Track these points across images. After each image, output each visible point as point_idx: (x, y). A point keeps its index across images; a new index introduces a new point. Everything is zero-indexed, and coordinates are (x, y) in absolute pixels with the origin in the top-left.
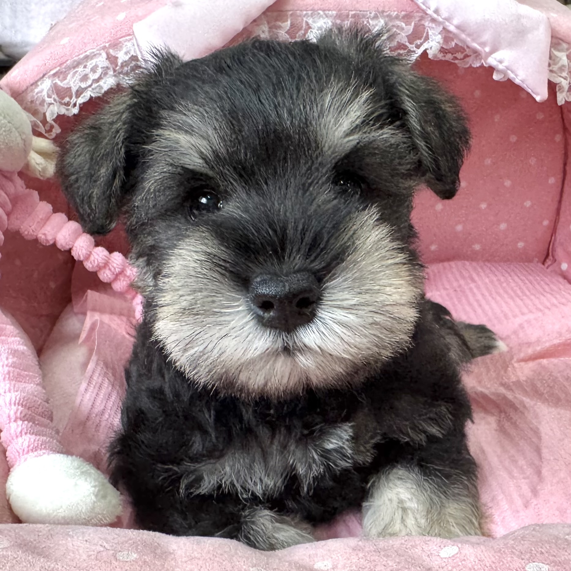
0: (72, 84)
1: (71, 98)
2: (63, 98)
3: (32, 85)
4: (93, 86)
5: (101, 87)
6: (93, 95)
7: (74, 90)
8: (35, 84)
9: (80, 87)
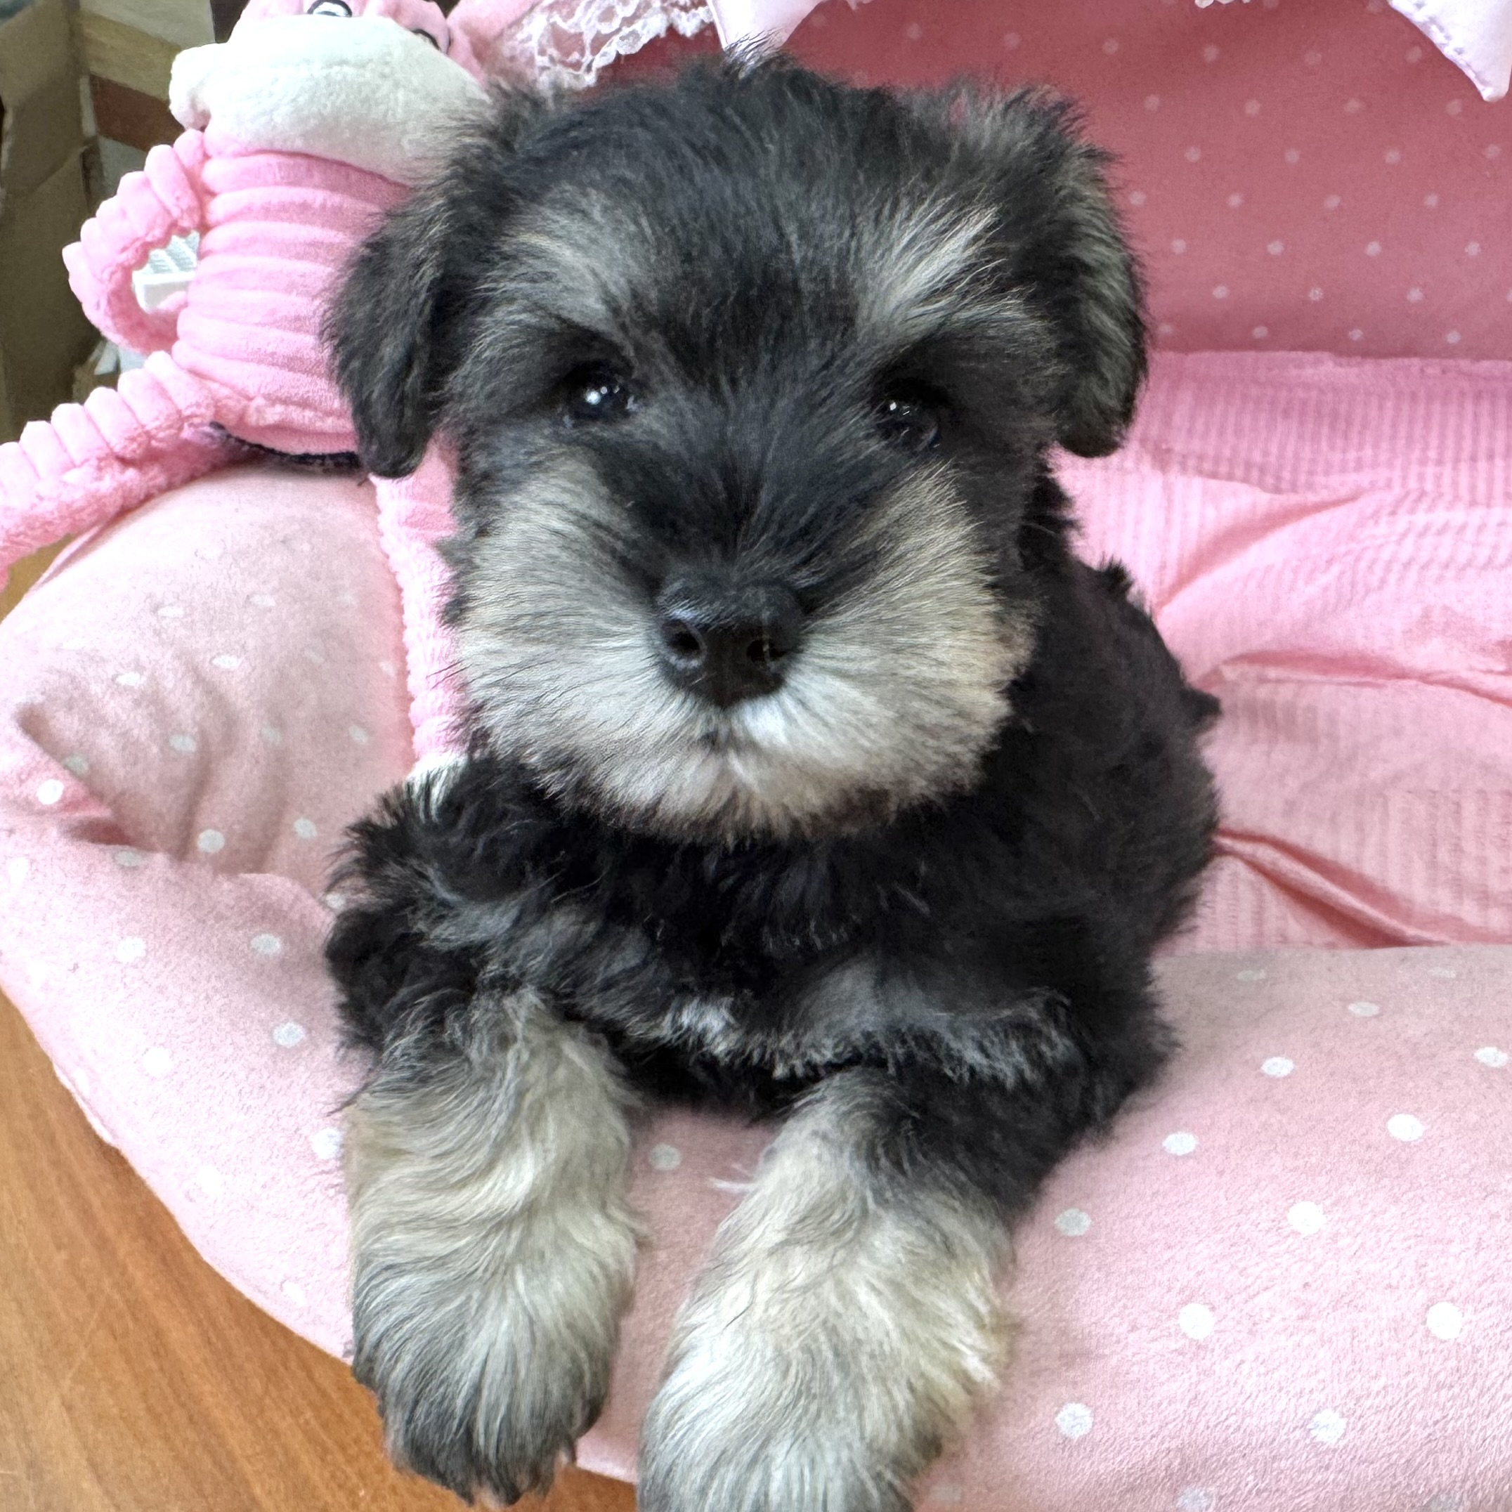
0: (583, 28)
1: (582, 55)
2: (568, 54)
3: (510, 26)
4: (622, 34)
5: (635, 35)
6: (622, 52)
7: (588, 39)
8: (517, 23)
9: (598, 33)
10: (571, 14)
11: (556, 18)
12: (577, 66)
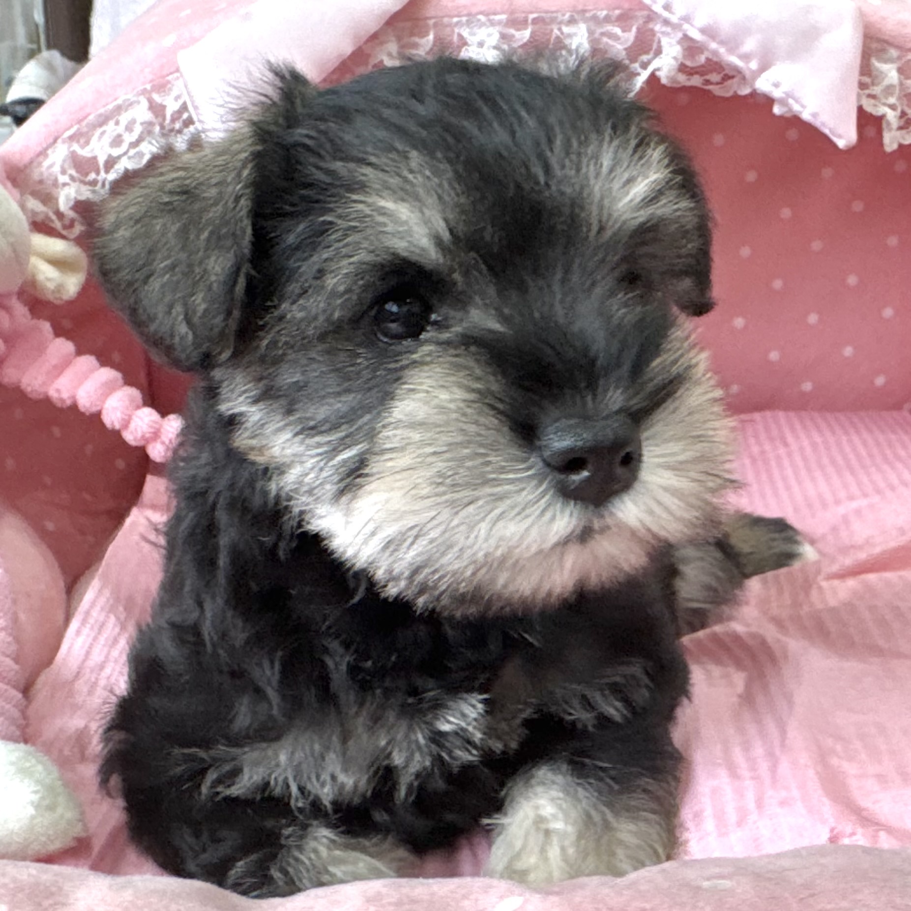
0: (97, 153)
1: (98, 173)
2: (87, 174)
3: (38, 155)
4: (130, 154)
5: (141, 155)
6: (130, 168)
7: (101, 161)
8: (43, 153)
9: (110, 156)
10: (87, 143)
11: (75, 147)
12: (94, 183)
